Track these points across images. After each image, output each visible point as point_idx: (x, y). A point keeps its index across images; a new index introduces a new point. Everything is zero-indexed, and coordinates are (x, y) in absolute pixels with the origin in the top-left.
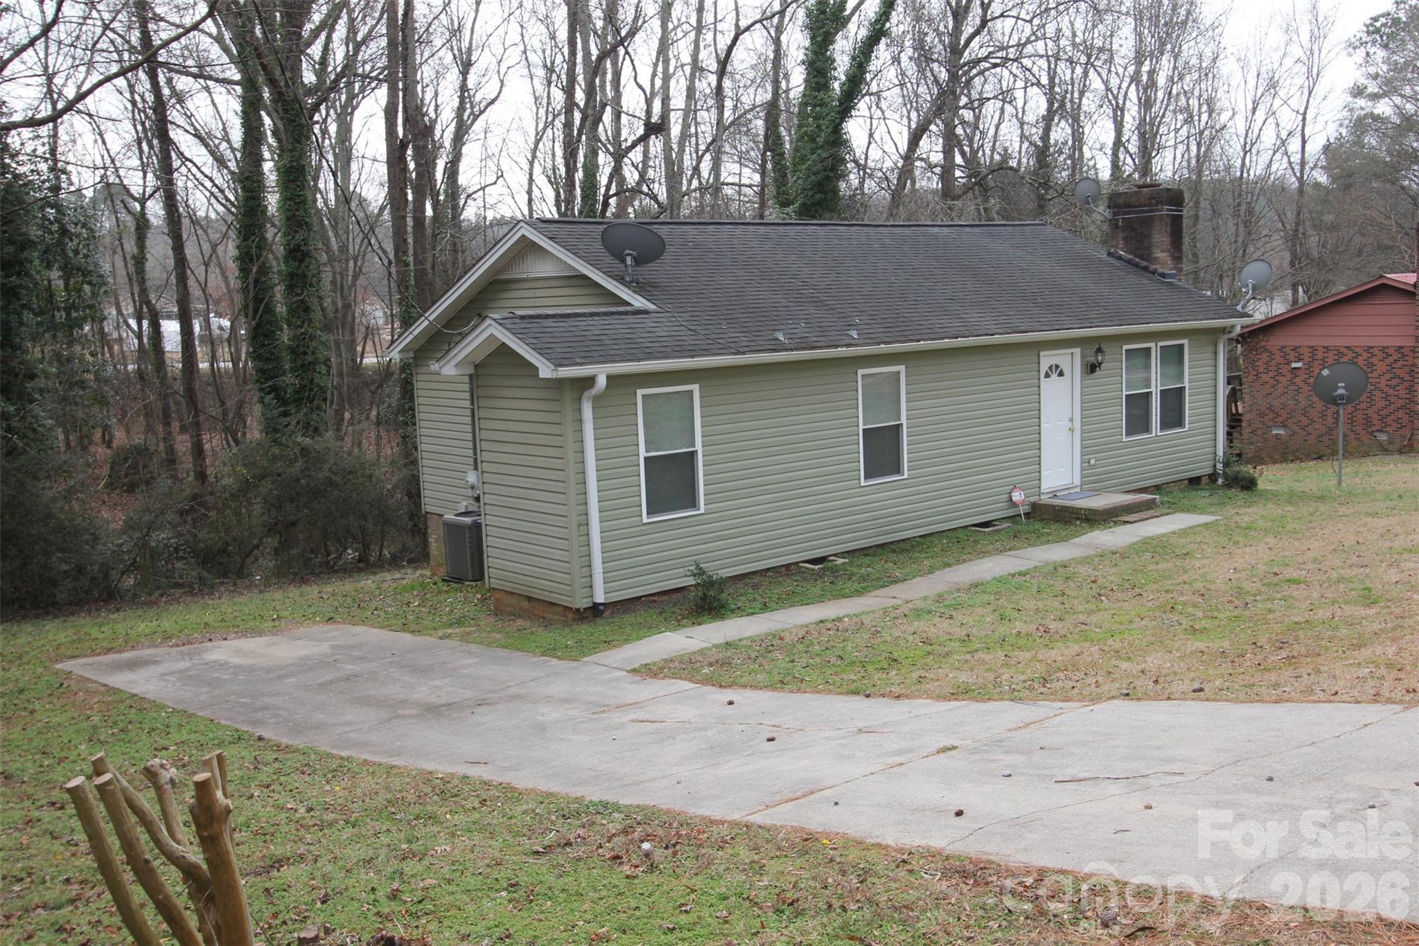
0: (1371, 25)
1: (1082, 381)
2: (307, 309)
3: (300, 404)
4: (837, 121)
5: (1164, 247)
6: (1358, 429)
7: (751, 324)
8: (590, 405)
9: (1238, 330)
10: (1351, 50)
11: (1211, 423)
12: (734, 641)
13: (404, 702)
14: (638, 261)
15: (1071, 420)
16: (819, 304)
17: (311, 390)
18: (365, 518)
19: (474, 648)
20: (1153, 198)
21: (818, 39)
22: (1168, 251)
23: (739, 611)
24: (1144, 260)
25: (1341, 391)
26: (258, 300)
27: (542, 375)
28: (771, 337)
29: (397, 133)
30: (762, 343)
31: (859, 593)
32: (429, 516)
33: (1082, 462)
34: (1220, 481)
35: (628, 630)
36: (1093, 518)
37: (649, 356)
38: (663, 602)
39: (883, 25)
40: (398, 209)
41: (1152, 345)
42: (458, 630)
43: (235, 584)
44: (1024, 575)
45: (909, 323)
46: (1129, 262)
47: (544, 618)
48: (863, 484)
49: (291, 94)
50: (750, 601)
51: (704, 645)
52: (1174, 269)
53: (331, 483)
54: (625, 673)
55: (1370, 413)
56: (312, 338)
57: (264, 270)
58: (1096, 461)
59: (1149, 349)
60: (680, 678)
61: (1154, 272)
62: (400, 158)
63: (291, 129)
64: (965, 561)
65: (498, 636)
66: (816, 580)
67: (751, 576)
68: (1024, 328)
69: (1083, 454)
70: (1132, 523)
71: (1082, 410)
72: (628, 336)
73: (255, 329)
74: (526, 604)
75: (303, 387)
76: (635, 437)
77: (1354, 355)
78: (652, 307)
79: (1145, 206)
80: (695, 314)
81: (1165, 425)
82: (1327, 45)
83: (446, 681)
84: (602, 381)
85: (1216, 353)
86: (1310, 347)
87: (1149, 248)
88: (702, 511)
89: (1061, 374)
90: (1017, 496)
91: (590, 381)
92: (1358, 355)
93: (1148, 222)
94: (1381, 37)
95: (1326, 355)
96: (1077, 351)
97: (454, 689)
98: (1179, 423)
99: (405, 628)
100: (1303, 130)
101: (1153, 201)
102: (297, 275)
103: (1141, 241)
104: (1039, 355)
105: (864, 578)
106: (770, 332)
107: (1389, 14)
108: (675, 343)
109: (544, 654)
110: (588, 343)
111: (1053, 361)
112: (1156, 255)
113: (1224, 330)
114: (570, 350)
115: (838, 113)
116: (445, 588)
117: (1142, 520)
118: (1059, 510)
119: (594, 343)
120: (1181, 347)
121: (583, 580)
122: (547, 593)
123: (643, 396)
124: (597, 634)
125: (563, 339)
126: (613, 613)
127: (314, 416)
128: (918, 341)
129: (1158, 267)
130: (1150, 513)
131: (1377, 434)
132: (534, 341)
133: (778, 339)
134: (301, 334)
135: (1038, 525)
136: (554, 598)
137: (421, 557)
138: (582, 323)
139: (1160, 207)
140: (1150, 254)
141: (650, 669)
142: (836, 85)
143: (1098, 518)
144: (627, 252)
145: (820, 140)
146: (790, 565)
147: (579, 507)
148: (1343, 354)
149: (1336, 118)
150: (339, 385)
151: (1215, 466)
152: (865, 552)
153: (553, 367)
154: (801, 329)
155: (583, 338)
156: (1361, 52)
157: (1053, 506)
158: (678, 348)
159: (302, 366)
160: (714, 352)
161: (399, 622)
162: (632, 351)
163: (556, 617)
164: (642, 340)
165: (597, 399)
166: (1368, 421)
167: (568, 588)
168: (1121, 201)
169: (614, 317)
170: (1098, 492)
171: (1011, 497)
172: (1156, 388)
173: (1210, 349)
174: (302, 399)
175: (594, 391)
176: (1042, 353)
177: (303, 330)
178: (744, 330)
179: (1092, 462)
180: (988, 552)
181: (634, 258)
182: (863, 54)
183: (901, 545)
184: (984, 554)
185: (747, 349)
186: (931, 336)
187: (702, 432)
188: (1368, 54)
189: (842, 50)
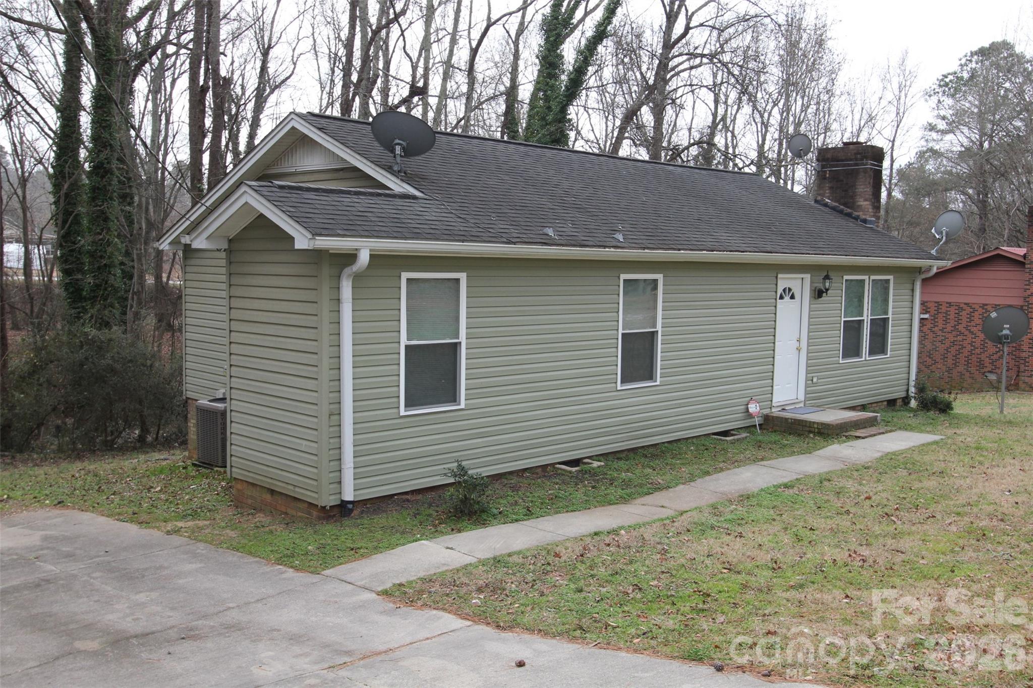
0: (942, 80)
1: (810, 304)
2: (106, 219)
3: (95, 301)
4: (564, 103)
5: (867, 196)
6: (973, 370)
7: (520, 219)
8: (350, 284)
9: (935, 270)
10: (927, 97)
11: (906, 352)
12: (502, 556)
13: (89, 626)
14: (408, 152)
15: (799, 341)
16: (582, 210)
17: (105, 289)
18: (140, 402)
19: (201, 548)
20: (860, 154)
21: (551, 39)
22: (870, 200)
23: (503, 517)
24: (848, 207)
25: (1006, 332)
26: (67, 213)
27: (298, 245)
28: (541, 232)
29: (199, 82)
30: (532, 236)
31: (624, 500)
32: (190, 401)
33: (807, 380)
34: (913, 403)
35: (378, 535)
36: (826, 431)
37: (417, 236)
38: (417, 501)
39: (606, 28)
40: (196, 143)
41: (866, 277)
42: (190, 524)
43: (13, 457)
44: (792, 487)
45: (668, 235)
46: (834, 209)
47: (286, 514)
48: (619, 388)
49: (103, 32)
50: (511, 505)
51: (468, 560)
52: (873, 216)
53: (113, 370)
54: (374, 595)
55: (983, 357)
56: (109, 243)
57: (75, 185)
58: (818, 379)
59: (863, 281)
60: (444, 609)
61: (856, 218)
62: (200, 100)
63: (102, 62)
64: (722, 470)
65: (232, 534)
66: (576, 484)
67: (508, 476)
68: (769, 249)
69: (807, 373)
70: (863, 438)
71: (809, 332)
72: (395, 216)
73: (63, 237)
74: (268, 497)
75: (98, 286)
76: (396, 323)
77: (972, 310)
78: (417, 194)
79: (851, 160)
80: (463, 205)
81: (872, 352)
82: (912, 91)
83: (154, 595)
84: (364, 257)
85: (913, 290)
86: (936, 302)
87: (853, 197)
88: (462, 406)
89: (792, 297)
90: (753, 408)
91: (351, 257)
92: (975, 310)
93: (854, 174)
94: (949, 89)
95: (948, 309)
96: (807, 277)
97: (159, 609)
98: (883, 351)
99: (134, 518)
100: (892, 153)
101: (859, 156)
102: (98, 188)
103: (846, 191)
104: (777, 277)
105: (626, 484)
106: (542, 228)
107: (955, 73)
108: (445, 227)
109: (279, 562)
110: (351, 218)
111: (787, 284)
112: (859, 203)
113: (919, 270)
114: (331, 221)
115: (566, 96)
116: (193, 473)
117: (871, 436)
118: (792, 423)
119: (357, 218)
120: (888, 281)
121: (332, 475)
122: (291, 487)
123: (409, 280)
124: (343, 538)
125: (324, 211)
126: (362, 512)
127: (106, 312)
128: (679, 250)
129: (860, 213)
130: (873, 430)
131: (987, 374)
132: (292, 209)
133: (547, 235)
134: (100, 240)
135: (774, 437)
136: (299, 493)
137: (179, 440)
138: (347, 200)
139: (865, 161)
140: (854, 203)
141: (405, 593)
142: (564, 77)
143: (830, 432)
144: (397, 141)
145: (550, 118)
146: (547, 465)
147: (331, 395)
148: (962, 309)
149: (916, 146)
150: (139, 291)
151: (908, 391)
152: (618, 455)
153: (310, 236)
154: (569, 229)
155: (346, 213)
156: (935, 99)
157: (786, 419)
158: (447, 232)
159: (99, 268)
160: (485, 239)
161: (130, 511)
162: (400, 230)
163: (300, 514)
164: (410, 221)
165: (358, 278)
166: (981, 364)
167: (315, 483)
168: (829, 156)
169: (380, 198)
170: (821, 407)
171: (747, 409)
172: (867, 317)
173: (909, 286)
174: (97, 297)
175: (355, 268)
176: (780, 276)
177: (101, 237)
178: (514, 223)
179: (815, 380)
180: (741, 461)
181: (403, 149)
182: (588, 50)
183: (651, 450)
184: (737, 463)
185: (518, 240)
186: (690, 247)
187: (467, 323)
188: (939, 101)
189: (569, 51)
